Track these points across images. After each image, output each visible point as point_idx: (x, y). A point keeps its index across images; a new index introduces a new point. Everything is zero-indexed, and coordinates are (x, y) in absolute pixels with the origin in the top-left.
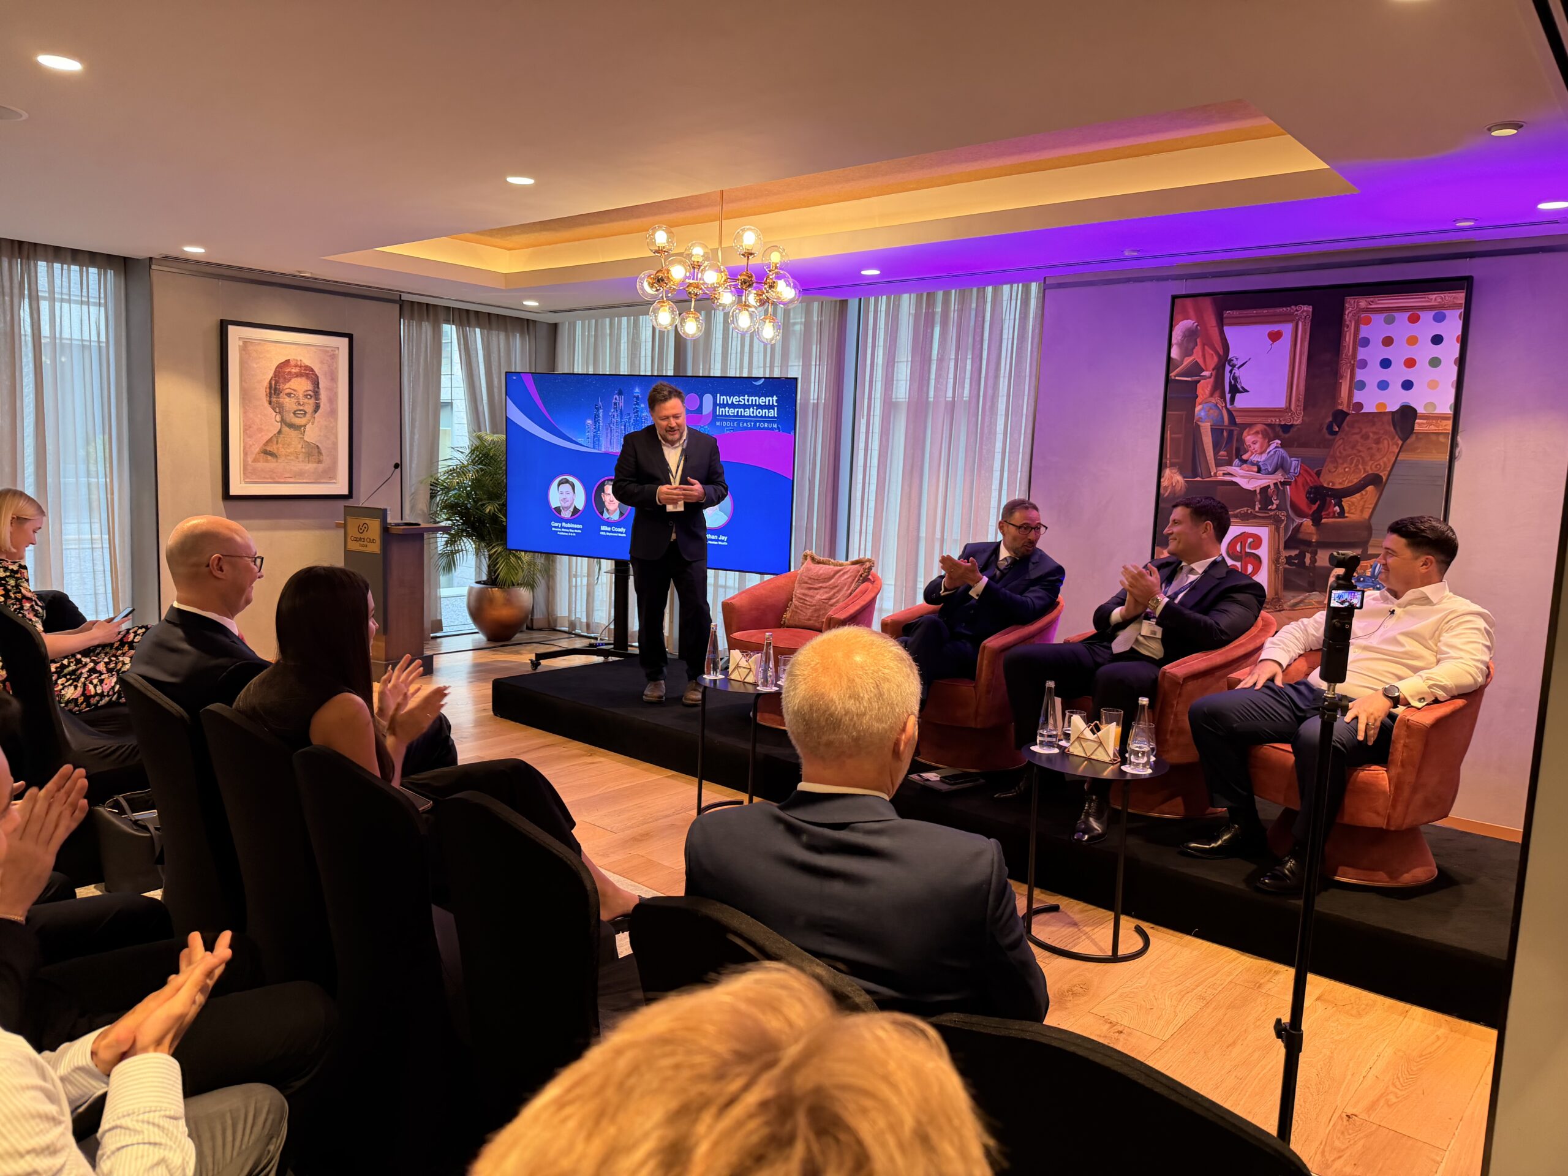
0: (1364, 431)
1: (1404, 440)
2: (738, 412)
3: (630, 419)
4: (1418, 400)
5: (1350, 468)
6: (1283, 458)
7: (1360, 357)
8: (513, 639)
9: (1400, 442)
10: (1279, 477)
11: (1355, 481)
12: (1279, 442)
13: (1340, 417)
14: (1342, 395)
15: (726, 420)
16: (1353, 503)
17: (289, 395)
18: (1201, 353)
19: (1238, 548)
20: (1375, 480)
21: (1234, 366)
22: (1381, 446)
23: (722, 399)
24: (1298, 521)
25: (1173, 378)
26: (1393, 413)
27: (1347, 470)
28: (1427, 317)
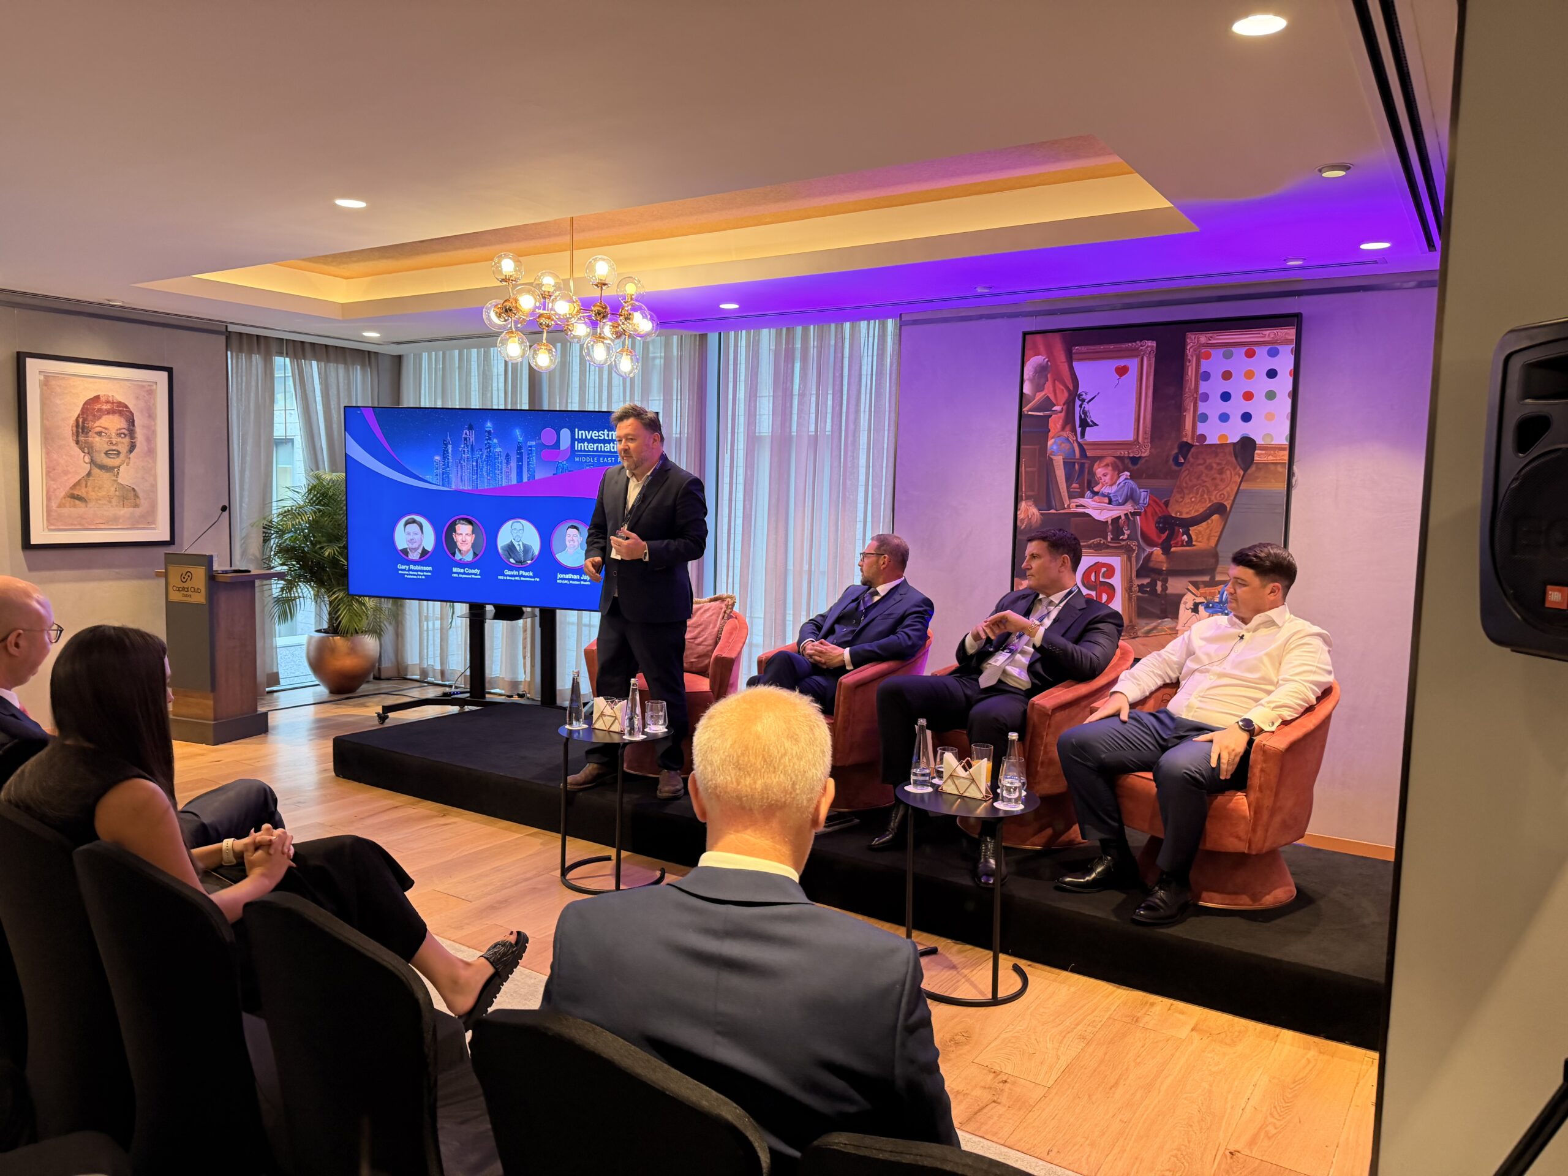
0: (1208, 461)
1: (1245, 471)
2: (597, 447)
3: (482, 454)
4: (1257, 431)
5: (1196, 498)
6: (1132, 489)
7: (1201, 391)
8: (358, 691)
9: (1242, 473)
10: (1129, 508)
11: (1201, 510)
12: (1129, 474)
13: (1185, 448)
14: (1187, 427)
15: (586, 456)
16: (1200, 532)
17: (99, 434)
18: (1051, 389)
19: (1093, 578)
20: (1219, 509)
21: (1083, 400)
22: (1224, 476)
23: (580, 434)
24: (1148, 550)
25: (1026, 413)
26: (1234, 443)
27: (1193, 500)
28: (1262, 352)
